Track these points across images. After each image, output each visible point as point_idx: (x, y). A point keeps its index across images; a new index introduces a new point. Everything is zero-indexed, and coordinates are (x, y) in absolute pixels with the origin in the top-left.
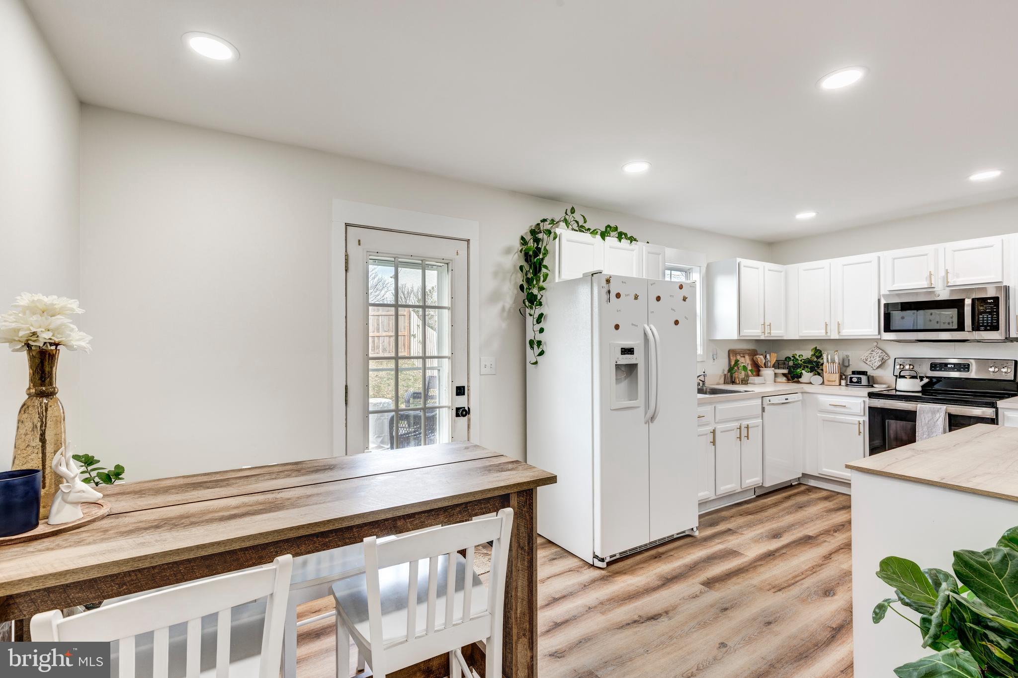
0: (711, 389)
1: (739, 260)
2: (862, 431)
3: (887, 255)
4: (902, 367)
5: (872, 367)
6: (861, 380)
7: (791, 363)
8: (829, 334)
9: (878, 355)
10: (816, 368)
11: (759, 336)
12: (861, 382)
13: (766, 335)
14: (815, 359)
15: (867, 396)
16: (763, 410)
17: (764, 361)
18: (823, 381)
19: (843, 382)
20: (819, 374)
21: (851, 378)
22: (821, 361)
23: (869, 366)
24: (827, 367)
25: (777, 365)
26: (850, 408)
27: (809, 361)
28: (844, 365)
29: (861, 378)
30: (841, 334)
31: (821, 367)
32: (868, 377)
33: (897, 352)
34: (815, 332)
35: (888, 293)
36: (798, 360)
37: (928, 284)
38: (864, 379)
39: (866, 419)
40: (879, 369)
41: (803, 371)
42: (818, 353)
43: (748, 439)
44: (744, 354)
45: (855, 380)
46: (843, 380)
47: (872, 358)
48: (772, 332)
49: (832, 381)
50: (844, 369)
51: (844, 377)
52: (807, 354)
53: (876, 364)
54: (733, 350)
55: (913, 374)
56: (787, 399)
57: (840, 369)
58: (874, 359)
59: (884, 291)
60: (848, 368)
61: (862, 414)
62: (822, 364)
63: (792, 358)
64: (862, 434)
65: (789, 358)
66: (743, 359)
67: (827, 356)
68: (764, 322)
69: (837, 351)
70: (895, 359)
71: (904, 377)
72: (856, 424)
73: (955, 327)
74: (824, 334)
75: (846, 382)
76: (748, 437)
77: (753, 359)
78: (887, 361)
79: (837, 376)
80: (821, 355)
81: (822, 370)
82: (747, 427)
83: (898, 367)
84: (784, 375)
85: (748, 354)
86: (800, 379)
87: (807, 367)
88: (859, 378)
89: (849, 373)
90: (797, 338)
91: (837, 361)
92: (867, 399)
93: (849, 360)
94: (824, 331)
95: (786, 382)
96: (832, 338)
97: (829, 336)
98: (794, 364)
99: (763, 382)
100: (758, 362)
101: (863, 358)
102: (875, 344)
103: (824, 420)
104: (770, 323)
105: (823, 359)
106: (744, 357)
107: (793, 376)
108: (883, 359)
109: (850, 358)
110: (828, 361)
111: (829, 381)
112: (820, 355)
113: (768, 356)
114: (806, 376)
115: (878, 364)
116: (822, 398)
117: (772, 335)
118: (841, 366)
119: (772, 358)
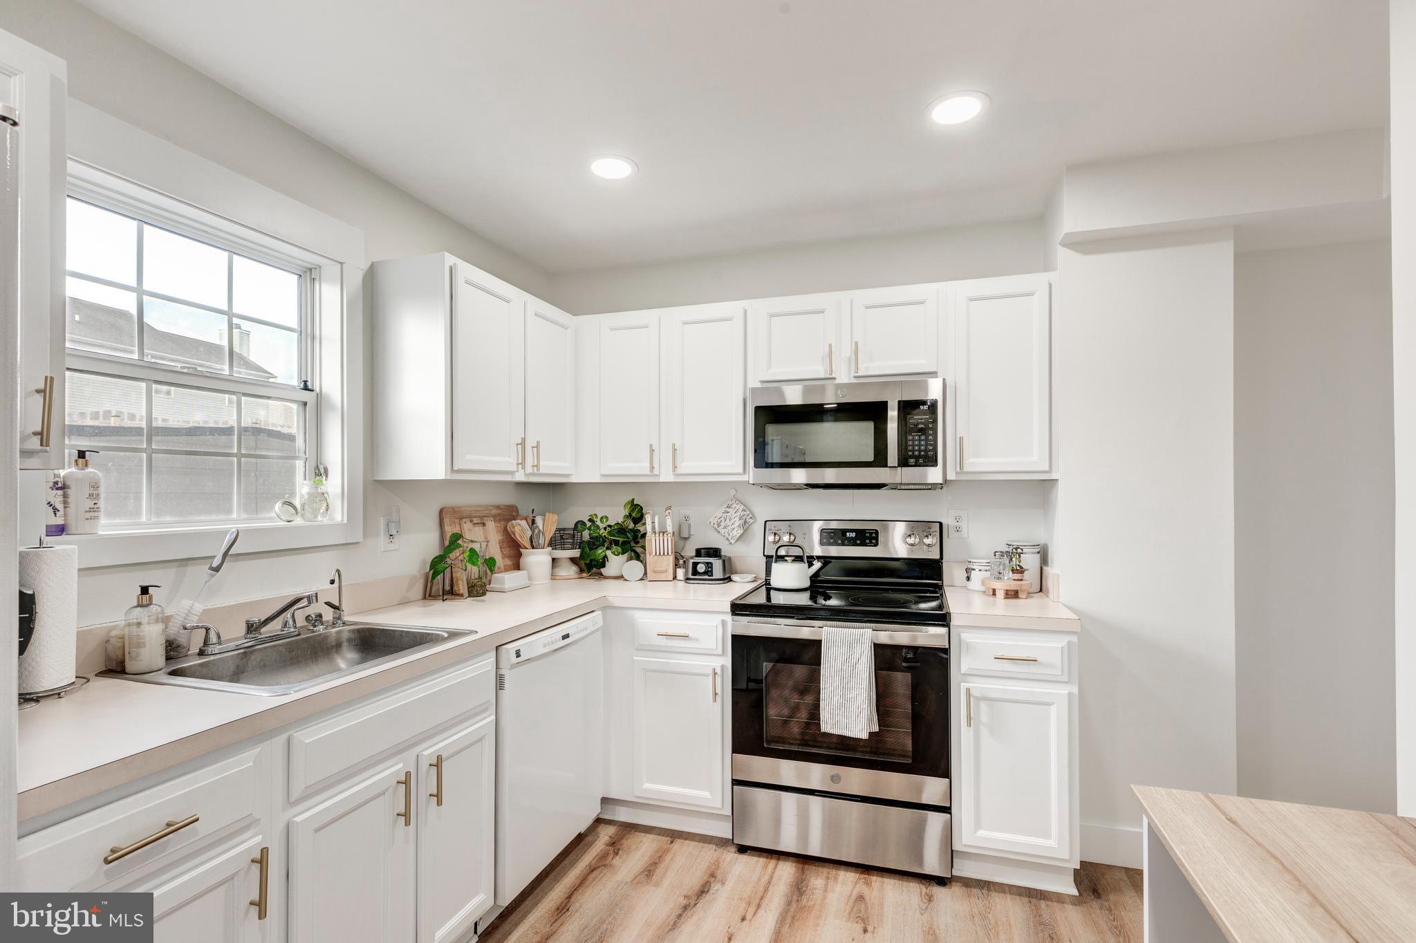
0: (359, 631)
1: (450, 259)
2: (719, 691)
3: (759, 307)
4: (777, 538)
5: (727, 539)
6: (712, 567)
7: (586, 535)
8: (656, 471)
9: (738, 514)
10: (633, 544)
11: (512, 473)
12: (712, 571)
13: (529, 470)
14: (631, 526)
15: (729, 610)
16: (500, 683)
17: (529, 533)
18: (645, 573)
19: (681, 573)
20: (638, 557)
21: (695, 564)
22: (642, 529)
23: (722, 537)
24: (653, 543)
25: (557, 541)
26: (696, 640)
27: (621, 530)
28: (681, 537)
29: (711, 563)
30: (679, 471)
31: (641, 541)
32: (724, 561)
33: (767, 507)
34: (632, 467)
35: (759, 385)
36: (598, 527)
37: (826, 370)
38: (717, 564)
39: (727, 661)
40: (739, 543)
41: (609, 553)
42: (636, 513)
43: (439, 803)
44: (482, 517)
45: (701, 568)
46: (680, 567)
47: (728, 520)
48: (541, 463)
49: (661, 572)
50: (681, 543)
51: (681, 562)
52: (616, 514)
53: (734, 533)
54: (453, 508)
55: (797, 552)
56: (566, 637)
57: (675, 545)
58: (732, 522)
59: (754, 383)
60: (688, 542)
61: (720, 651)
62: (644, 535)
63: (589, 524)
64: (719, 699)
65: (583, 523)
66: (479, 529)
67: (653, 518)
68: (524, 440)
69: (669, 508)
70: (766, 522)
71: (781, 558)
72: (708, 675)
73: (871, 458)
74: (647, 472)
75: (686, 573)
76: (438, 796)
77: (505, 528)
78: (751, 527)
79: (671, 559)
80: (642, 517)
81: (644, 547)
82: (438, 764)
83: (771, 538)
84: (573, 560)
85: (494, 516)
86: (603, 570)
87: (616, 543)
88: (707, 563)
89: (689, 552)
90: (597, 479)
91: (670, 529)
92: (729, 618)
93: (690, 525)
94: (647, 465)
95: (576, 576)
96: (661, 481)
97: (657, 475)
98: (590, 538)
99: (527, 582)
100: (514, 535)
101: (714, 521)
102: (733, 492)
103: (646, 670)
104: (538, 442)
105: (645, 524)
106: (484, 524)
107: (590, 566)
108: (745, 522)
109: (691, 521)
110: (653, 528)
111: (655, 572)
112: (639, 515)
113: (539, 521)
114: (616, 562)
115: (737, 532)
116: (642, 619)
117: (542, 471)
118: (677, 538)
119: (548, 525)
